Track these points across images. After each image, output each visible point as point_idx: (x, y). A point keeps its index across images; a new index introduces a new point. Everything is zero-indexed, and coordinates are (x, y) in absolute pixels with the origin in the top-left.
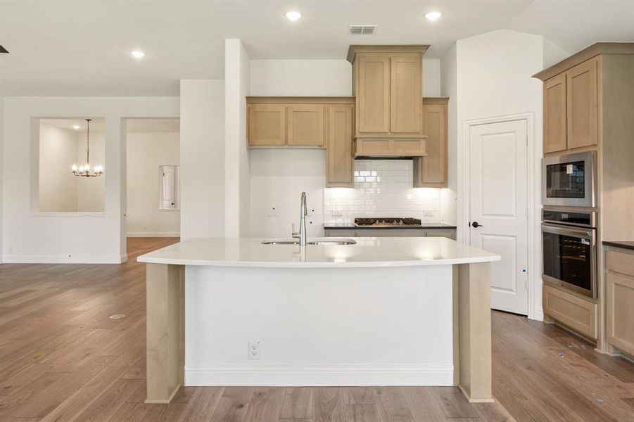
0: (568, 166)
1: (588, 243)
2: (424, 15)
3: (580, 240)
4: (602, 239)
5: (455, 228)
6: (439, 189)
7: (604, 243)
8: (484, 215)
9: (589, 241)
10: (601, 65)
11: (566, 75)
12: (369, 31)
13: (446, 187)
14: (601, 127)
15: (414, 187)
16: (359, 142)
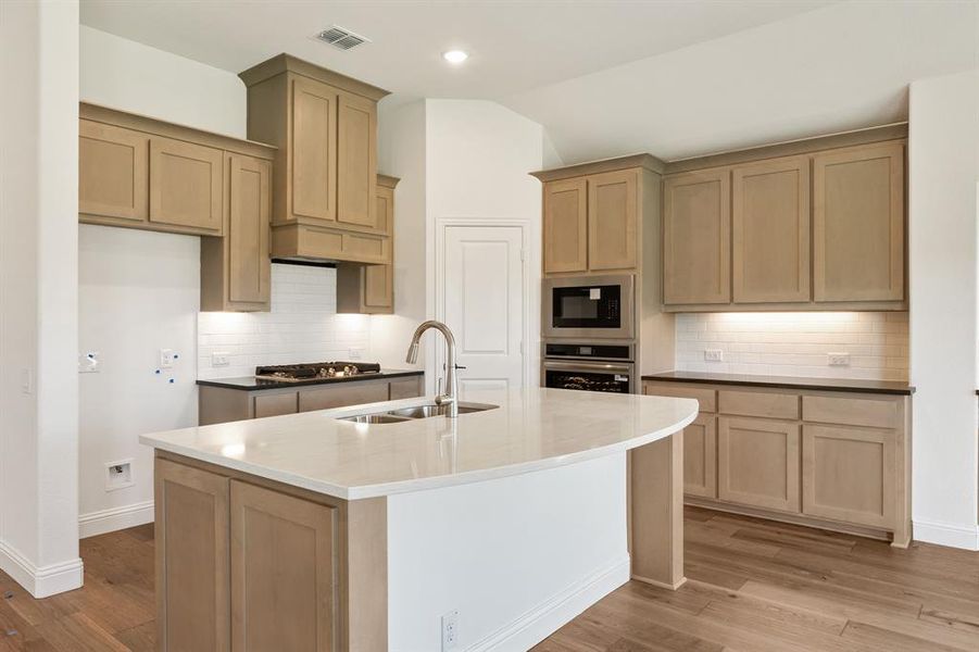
0: (592, 291)
1: (626, 380)
2: (442, 54)
3: (613, 376)
4: (642, 373)
5: (422, 373)
6: (367, 315)
7: (644, 378)
8: (465, 352)
9: (628, 377)
10: (640, 179)
11: (587, 183)
12: (348, 43)
13: (393, 313)
14: (641, 249)
15: (338, 312)
16: (301, 231)
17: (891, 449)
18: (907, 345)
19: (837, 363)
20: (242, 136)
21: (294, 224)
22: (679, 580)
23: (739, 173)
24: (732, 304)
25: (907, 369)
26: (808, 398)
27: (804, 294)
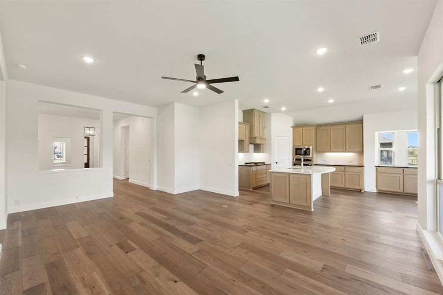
0: (304, 149)
2: (281, 108)
3: (308, 164)
4: (314, 164)
5: (271, 164)
9: (311, 164)
11: (303, 129)
13: (263, 153)
15: (254, 152)
16: (257, 139)
17: (361, 176)
18: (363, 159)
19: (350, 162)
20: (242, 122)
21: (256, 138)
22: (330, 195)
23: (332, 128)
24: (330, 151)
25: (363, 163)
26: (346, 167)
27: (345, 149)
